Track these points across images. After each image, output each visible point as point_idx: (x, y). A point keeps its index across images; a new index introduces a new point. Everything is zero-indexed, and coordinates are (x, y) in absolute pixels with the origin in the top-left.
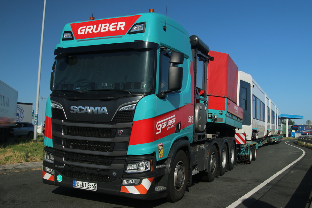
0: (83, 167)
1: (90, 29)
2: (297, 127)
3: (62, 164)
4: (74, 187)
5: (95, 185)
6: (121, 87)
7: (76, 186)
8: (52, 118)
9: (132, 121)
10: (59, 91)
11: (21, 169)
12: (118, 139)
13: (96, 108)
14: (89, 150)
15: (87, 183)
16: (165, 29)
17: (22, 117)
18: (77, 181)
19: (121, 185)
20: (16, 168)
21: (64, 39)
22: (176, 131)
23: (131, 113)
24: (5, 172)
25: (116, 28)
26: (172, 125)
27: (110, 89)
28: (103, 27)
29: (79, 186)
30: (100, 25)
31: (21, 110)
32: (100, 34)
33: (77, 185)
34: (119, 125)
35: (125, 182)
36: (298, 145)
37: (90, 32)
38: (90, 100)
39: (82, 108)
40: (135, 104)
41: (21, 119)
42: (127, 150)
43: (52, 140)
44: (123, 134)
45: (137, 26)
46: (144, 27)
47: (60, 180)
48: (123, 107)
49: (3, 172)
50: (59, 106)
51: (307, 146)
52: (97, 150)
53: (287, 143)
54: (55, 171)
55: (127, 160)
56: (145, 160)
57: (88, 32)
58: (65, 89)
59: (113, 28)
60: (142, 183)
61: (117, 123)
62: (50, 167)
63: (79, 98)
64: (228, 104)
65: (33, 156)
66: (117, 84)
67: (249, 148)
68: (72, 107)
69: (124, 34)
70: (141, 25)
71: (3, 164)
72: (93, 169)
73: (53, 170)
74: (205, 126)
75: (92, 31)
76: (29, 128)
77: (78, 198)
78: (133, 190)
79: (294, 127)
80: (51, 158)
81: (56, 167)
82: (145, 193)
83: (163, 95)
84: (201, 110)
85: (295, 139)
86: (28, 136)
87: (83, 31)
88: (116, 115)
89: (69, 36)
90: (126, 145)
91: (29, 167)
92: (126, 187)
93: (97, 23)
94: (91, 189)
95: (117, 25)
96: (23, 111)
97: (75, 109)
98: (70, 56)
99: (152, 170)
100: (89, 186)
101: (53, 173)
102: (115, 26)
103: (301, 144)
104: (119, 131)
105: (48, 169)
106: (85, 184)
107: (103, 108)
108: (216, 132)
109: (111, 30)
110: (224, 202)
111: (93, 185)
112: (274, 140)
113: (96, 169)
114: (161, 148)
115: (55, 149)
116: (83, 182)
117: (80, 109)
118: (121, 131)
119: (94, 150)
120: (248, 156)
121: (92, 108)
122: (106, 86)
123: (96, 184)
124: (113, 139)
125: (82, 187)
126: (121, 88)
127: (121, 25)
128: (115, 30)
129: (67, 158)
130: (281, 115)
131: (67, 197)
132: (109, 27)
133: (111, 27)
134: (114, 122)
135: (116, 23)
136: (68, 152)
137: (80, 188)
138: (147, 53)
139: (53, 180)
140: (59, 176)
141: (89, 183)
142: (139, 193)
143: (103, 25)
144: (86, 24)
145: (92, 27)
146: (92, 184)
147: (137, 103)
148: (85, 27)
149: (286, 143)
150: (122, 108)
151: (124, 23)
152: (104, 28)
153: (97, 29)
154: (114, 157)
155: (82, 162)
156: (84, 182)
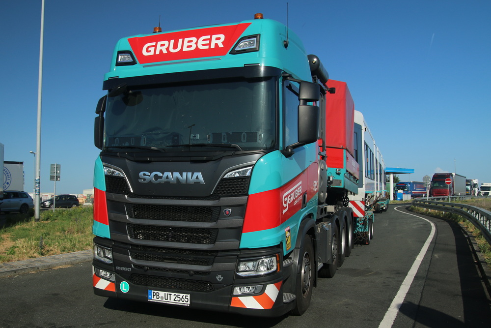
0: (165, 269)
1: (163, 46)
2: (404, 185)
3: (128, 264)
4: (151, 301)
5: (186, 296)
6: (224, 139)
7: (154, 299)
8: (107, 191)
9: (247, 194)
10: (114, 147)
11: (38, 268)
12: (224, 222)
13: (184, 174)
14: (173, 241)
15: (173, 294)
16: (286, 46)
17: (8, 183)
18: (156, 292)
19: (230, 295)
20: (31, 266)
21: (118, 64)
22: (303, 206)
23: (245, 181)
24: (15, 274)
25: (209, 44)
26: (299, 196)
27: (205, 142)
28: (186, 44)
29: (160, 299)
30: (180, 41)
31: (6, 172)
32: (182, 55)
33: (155, 297)
34: (225, 200)
35: (237, 291)
36: (414, 212)
37: (165, 52)
38: (172, 161)
39: (160, 174)
40: (251, 167)
41: (7, 186)
42: (240, 241)
43: (108, 226)
44: (232, 215)
45: (245, 40)
46: (258, 42)
47: (126, 290)
48: (230, 171)
49: (13, 274)
50: (117, 172)
51: (429, 213)
52: (188, 241)
53: (397, 208)
54: (116, 276)
55: (240, 256)
56: (267, 256)
57: (161, 51)
58: (127, 144)
59: (203, 45)
60: (266, 292)
61: (221, 198)
62: (106, 270)
63: (153, 159)
64: (347, 158)
65: (47, 245)
66: (217, 136)
67: (368, 222)
68: (141, 174)
69: (224, 54)
70: (252, 39)
71: (8, 261)
72: (182, 271)
73: (111, 275)
74: (326, 194)
75: (168, 49)
76: (22, 199)
77: (150, 316)
78: (251, 303)
79: (400, 186)
80: (107, 255)
81: (116, 270)
82: (269, 307)
83: (290, 150)
84: (322, 170)
85: (403, 203)
86: (20, 211)
87: (152, 49)
88: (218, 185)
89: (128, 58)
90: (238, 232)
91: (49, 264)
92: (240, 298)
93: (176, 37)
94: (181, 303)
95: (210, 40)
96: (9, 174)
97: (147, 176)
98: (130, 92)
99: (278, 270)
100: (177, 299)
101: (113, 278)
102: (208, 42)
103: (419, 210)
104: (225, 211)
105: (103, 273)
106: (169, 296)
107: (196, 174)
108: (338, 202)
109: (201, 47)
110: (372, 310)
111: (184, 297)
112: (382, 206)
113: (187, 271)
114: (288, 234)
115: (114, 241)
116: (166, 293)
117: (156, 177)
118: (229, 211)
119: (182, 242)
120: (366, 234)
121: (177, 174)
122: (198, 138)
123: (189, 295)
124: (215, 223)
125: (164, 300)
126: (224, 142)
127: (218, 39)
128: (207, 47)
129: (136, 256)
130: (387, 168)
131: (132, 313)
132: (196, 43)
133: (202, 43)
134: (216, 196)
135: (208, 37)
136: (137, 246)
137: (161, 302)
138: (263, 84)
139: (113, 290)
140: (124, 284)
141: (177, 294)
142: (261, 307)
143: (186, 40)
144: (156, 39)
145: (166, 43)
146: (181, 295)
147: (254, 165)
148: (154, 44)
149: (395, 208)
150: (229, 174)
151: (222, 37)
152: (188, 44)
153: (175, 47)
154: (217, 251)
155: (162, 261)
156: (168, 293)
